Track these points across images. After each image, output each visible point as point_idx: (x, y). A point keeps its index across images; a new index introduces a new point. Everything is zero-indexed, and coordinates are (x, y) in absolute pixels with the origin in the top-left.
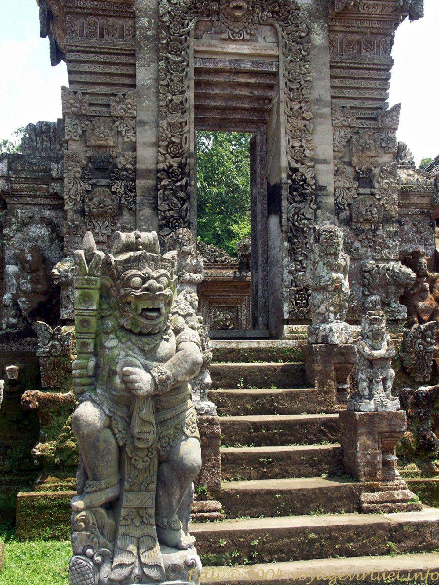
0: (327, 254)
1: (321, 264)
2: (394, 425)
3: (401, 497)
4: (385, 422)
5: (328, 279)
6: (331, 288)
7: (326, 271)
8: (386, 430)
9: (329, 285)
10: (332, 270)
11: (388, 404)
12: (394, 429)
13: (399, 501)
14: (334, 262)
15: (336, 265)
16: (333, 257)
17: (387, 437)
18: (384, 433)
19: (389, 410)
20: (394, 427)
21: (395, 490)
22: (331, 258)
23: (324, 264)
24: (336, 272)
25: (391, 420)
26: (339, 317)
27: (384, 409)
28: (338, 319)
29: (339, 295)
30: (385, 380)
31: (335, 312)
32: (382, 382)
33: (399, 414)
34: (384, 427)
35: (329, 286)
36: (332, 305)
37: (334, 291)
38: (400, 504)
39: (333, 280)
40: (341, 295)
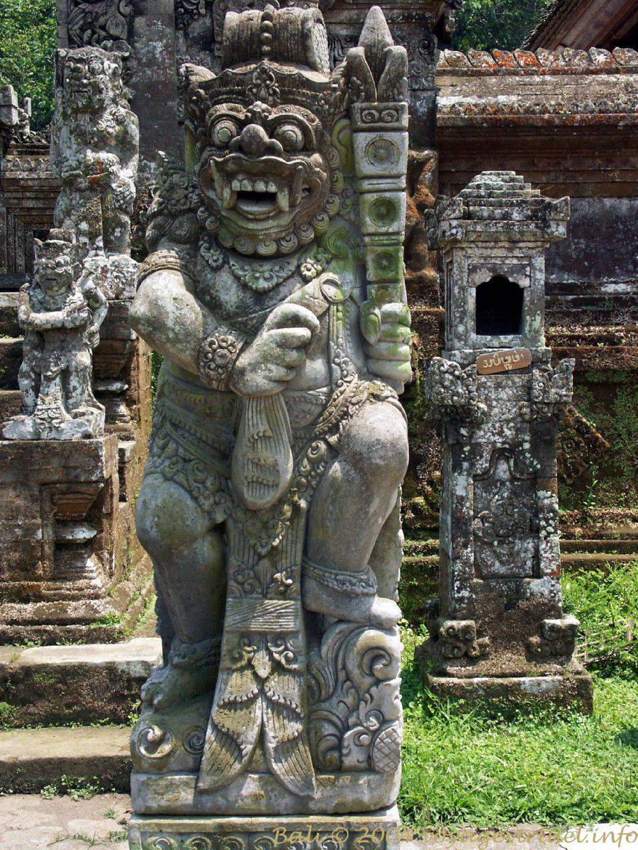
0: (76, 111)
1: (65, 131)
2: (76, 468)
3: (81, 613)
4: (55, 463)
5: (74, 164)
6: (83, 183)
7: (75, 146)
8: (56, 477)
9: (79, 176)
10: (87, 144)
11: (62, 425)
12: (76, 477)
13: (74, 621)
14: (89, 128)
15: (93, 134)
16: (87, 117)
17: (64, 493)
18: (55, 483)
19: (63, 437)
20: (73, 474)
21: (75, 598)
22: (84, 120)
23: (71, 132)
24: (97, 148)
25: (67, 458)
26: (101, 244)
27: (53, 434)
28: (98, 248)
29: (103, 200)
30: (65, 374)
31: (90, 233)
32: (58, 380)
33: (85, 445)
34: (54, 472)
35: (79, 180)
36: (85, 218)
37: (91, 189)
38: (73, 627)
39: (87, 167)
40: (109, 197)
